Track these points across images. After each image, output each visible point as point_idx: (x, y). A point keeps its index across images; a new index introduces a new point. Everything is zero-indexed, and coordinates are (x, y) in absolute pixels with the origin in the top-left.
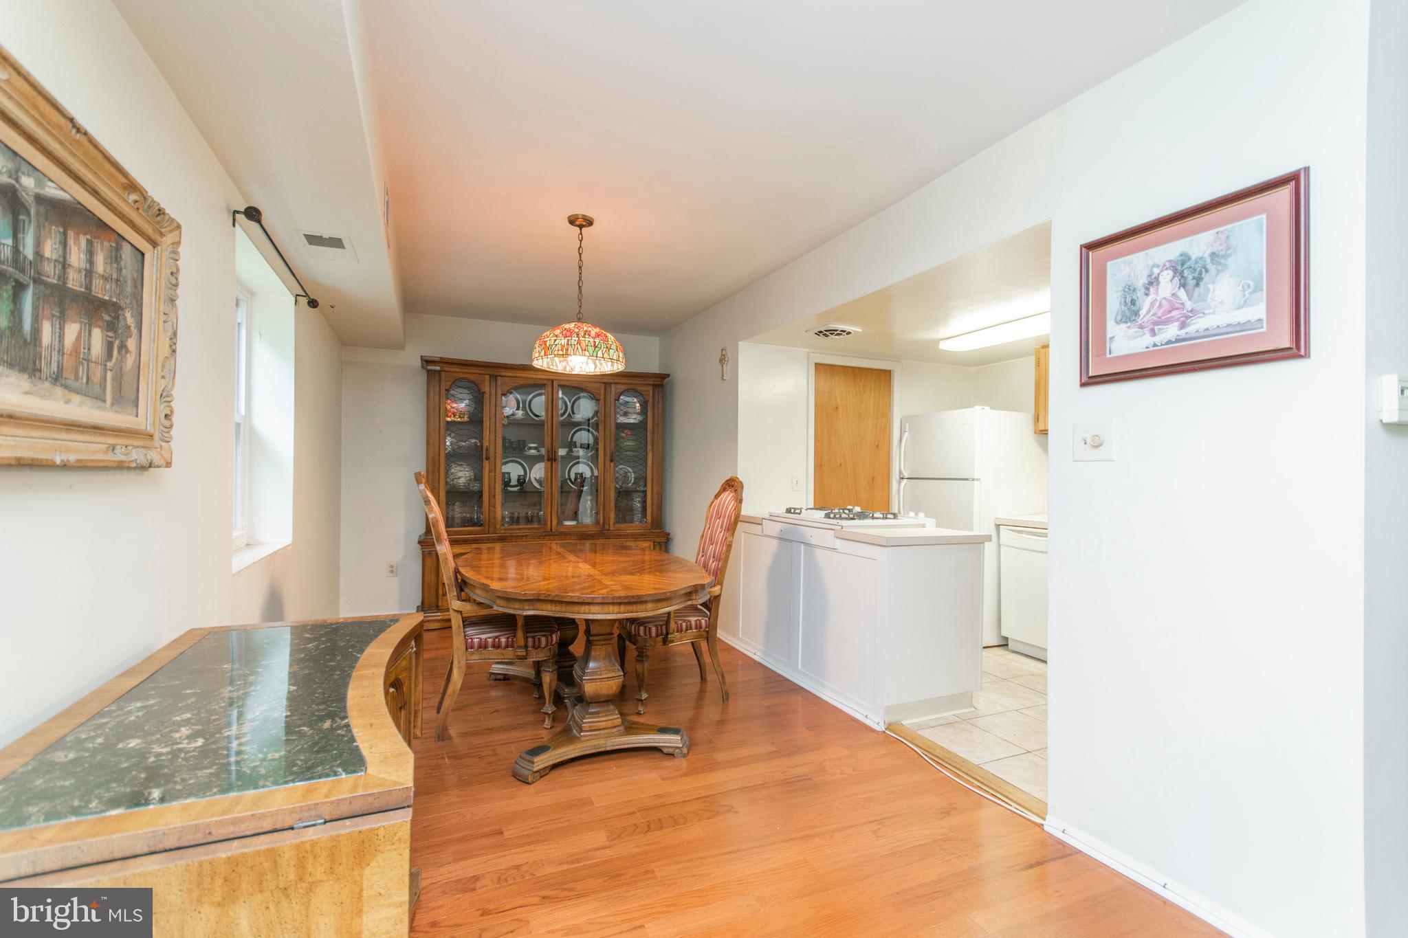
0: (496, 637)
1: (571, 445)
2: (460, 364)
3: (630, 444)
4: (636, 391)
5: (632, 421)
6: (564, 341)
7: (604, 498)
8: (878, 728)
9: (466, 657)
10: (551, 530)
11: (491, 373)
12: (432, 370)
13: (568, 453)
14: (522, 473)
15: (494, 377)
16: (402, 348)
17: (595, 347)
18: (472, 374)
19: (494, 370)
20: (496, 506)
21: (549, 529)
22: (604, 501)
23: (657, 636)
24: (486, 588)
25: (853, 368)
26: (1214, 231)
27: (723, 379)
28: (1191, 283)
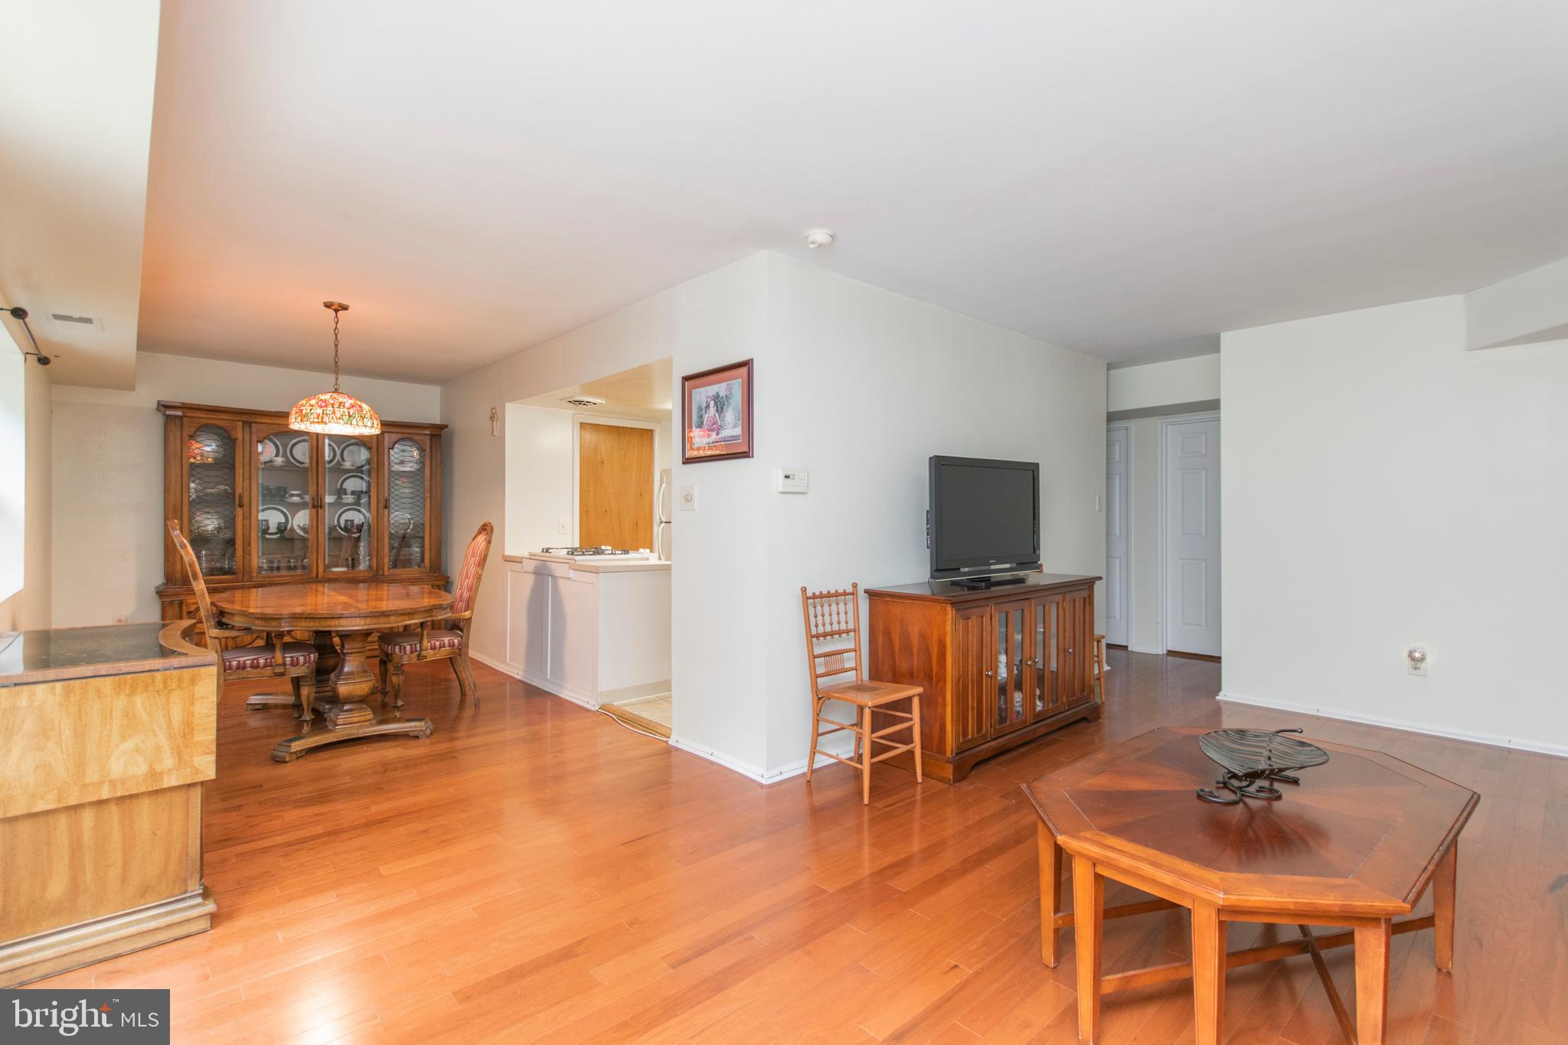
0: (255, 659)
1: (341, 492)
2: (208, 410)
3: (407, 491)
4: (411, 440)
5: (408, 469)
6: (320, 411)
7: (377, 544)
8: (593, 709)
9: (225, 677)
10: (317, 577)
11: (244, 419)
12: (171, 416)
13: (337, 499)
14: (283, 520)
15: (248, 424)
16: (131, 387)
17: (350, 416)
18: (221, 420)
19: (249, 417)
20: (252, 554)
21: (315, 576)
22: (377, 547)
23: (412, 652)
24: (245, 614)
25: (618, 428)
26: (726, 383)
27: (493, 435)
28: (720, 410)
